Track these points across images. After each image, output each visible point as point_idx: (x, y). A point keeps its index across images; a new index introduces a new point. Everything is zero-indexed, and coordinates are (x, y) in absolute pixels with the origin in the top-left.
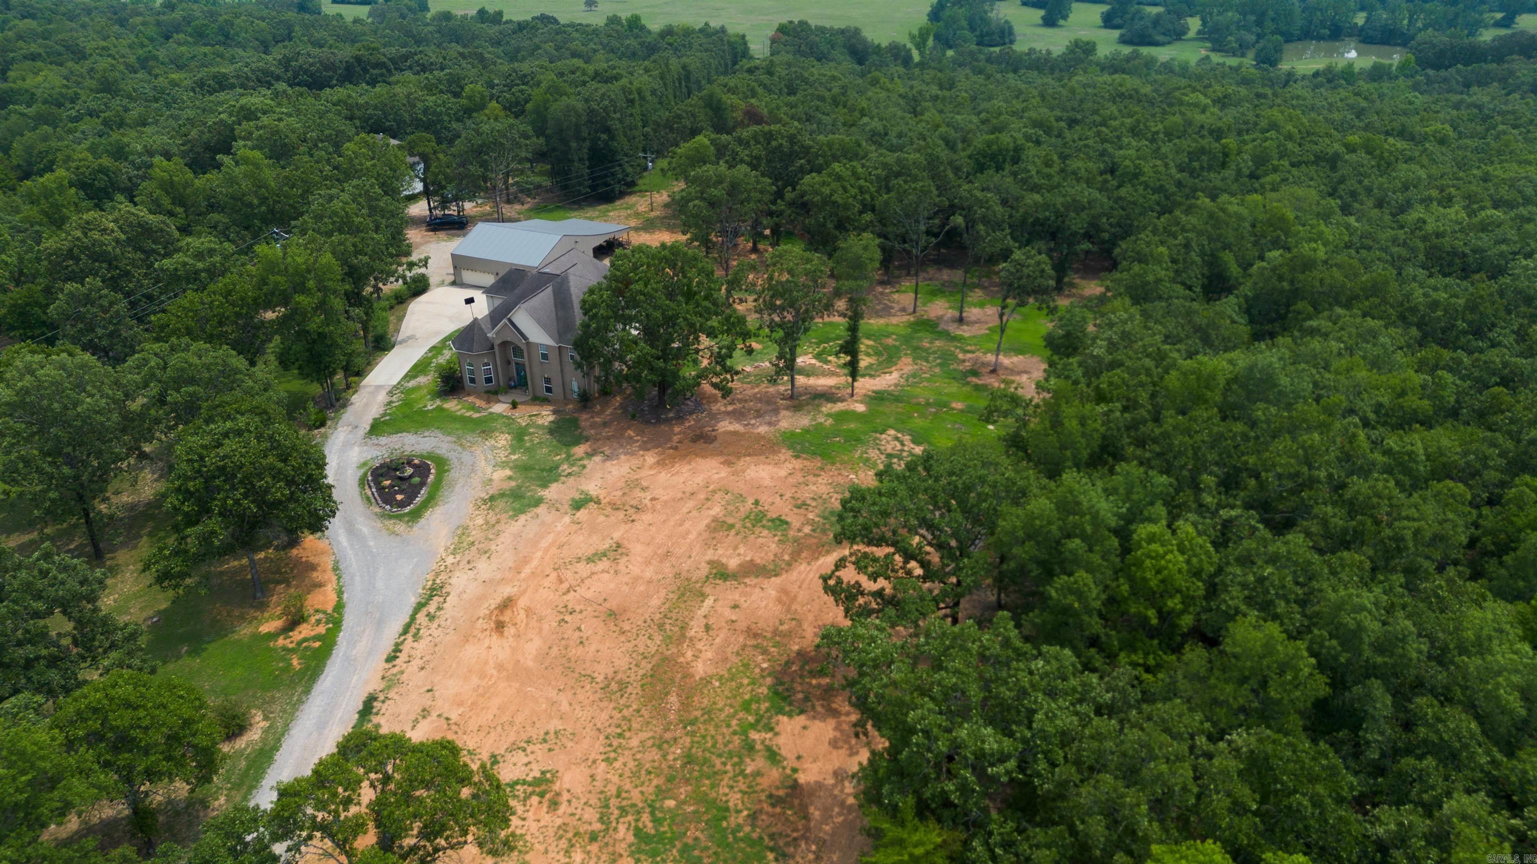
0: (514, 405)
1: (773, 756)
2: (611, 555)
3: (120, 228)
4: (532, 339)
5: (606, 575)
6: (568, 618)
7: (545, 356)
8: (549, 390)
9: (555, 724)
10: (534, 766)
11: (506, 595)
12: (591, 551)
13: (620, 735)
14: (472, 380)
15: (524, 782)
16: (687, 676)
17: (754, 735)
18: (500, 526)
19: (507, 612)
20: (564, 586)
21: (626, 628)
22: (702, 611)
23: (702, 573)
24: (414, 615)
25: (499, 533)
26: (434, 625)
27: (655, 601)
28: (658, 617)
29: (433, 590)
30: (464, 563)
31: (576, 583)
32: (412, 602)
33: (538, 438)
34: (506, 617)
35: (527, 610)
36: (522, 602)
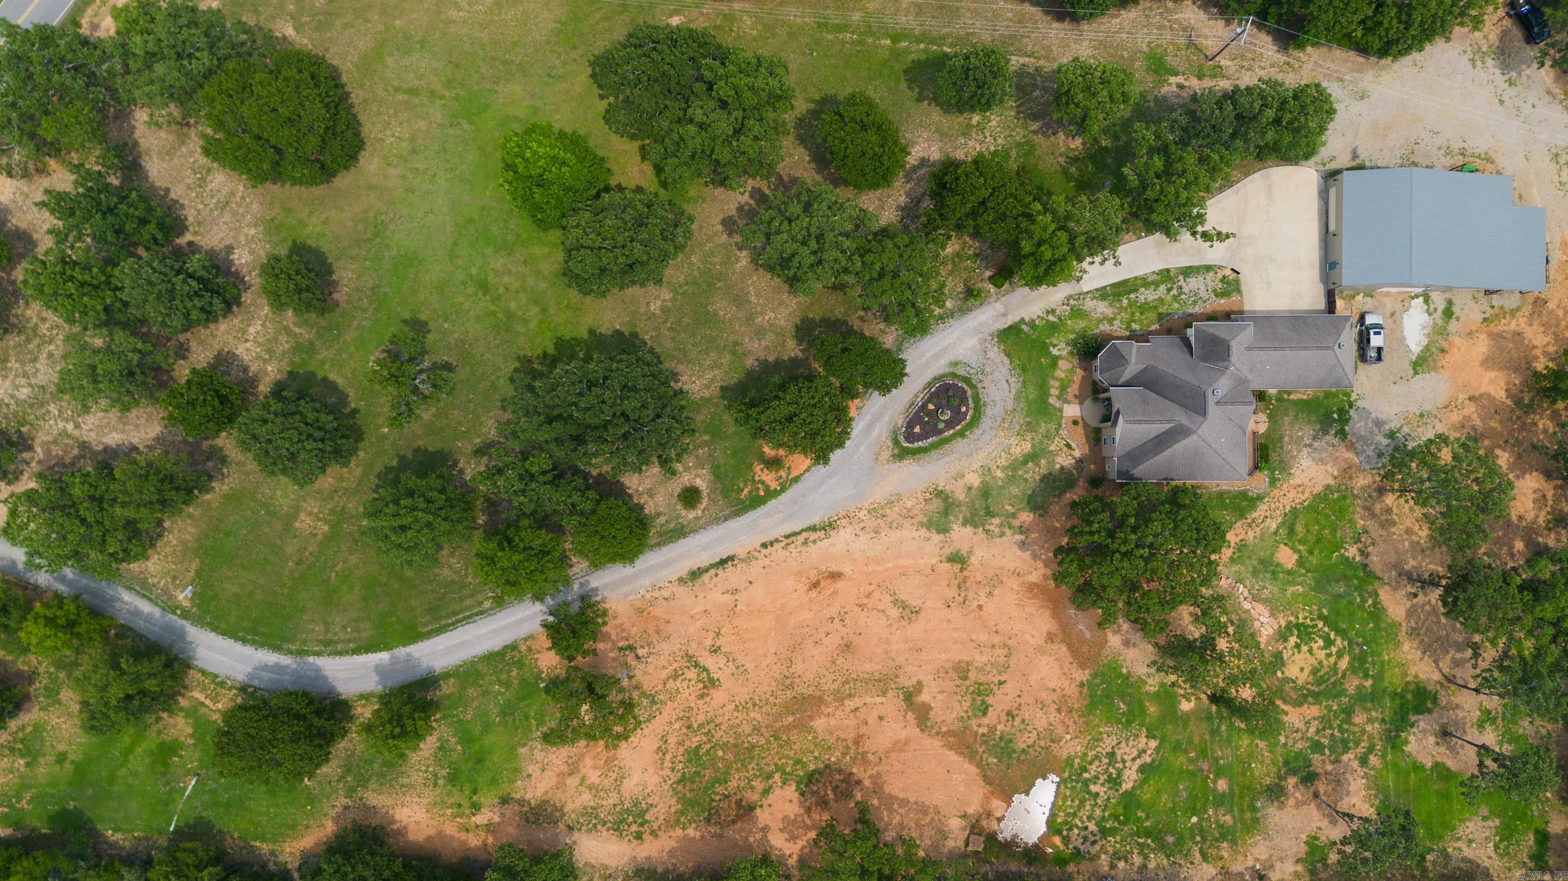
0: (1079, 421)
1: (766, 792)
2: (908, 611)
5: (885, 620)
6: (836, 621)
9: (750, 666)
10: (720, 672)
11: (843, 571)
12: (903, 597)
13: (755, 705)
15: (709, 674)
16: (811, 718)
17: (777, 777)
18: (907, 523)
19: (829, 581)
20: (865, 601)
21: (838, 662)
22: (868, 699)
23: (907, 682)
24: (804, 530)
25: (900, 527)
26: (799, 549)
27: (868, 667)
28: (855, 676)
29: (830, 525)
30: (862, 525)
31: (870, 606)
32: (816, 520)
33: (1033, 474)
34: (823, 584)
35: (835, 592)
36: (840, 585)
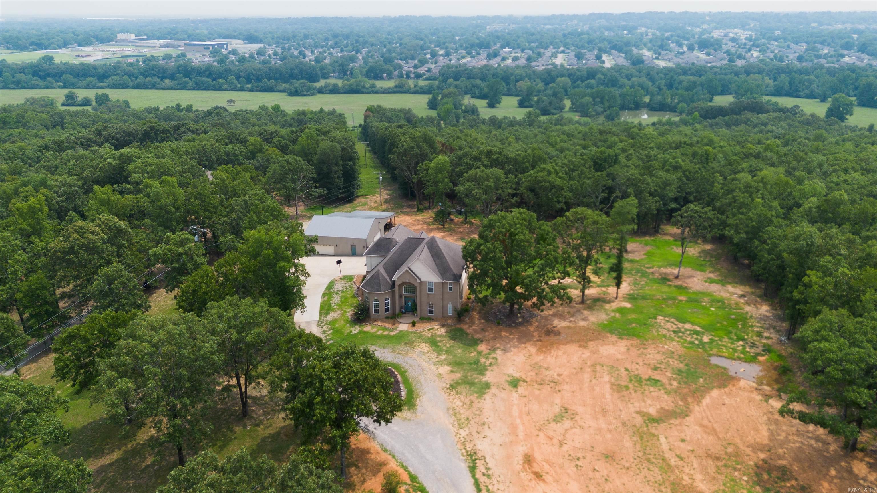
0: (414, 324)
2: (566, 415)
3: (102, 230)
4: (423, 279)
5: (576, 430)
6: (579, 463)
7: (431, 290)
8: (431, 312)
11: (522, 453)
12: (551, 415)
14: (377, 311)
18: (476, 405)
19: (534, 465)
20: (555, 441)
21: (627, 465)
22: (665, 446)
23: (639, 420)
24: (474, 476)
25: (480, 410)
26: (495, 482)
27: (628, 444)
28: (640, 454)
29: (471, 456)
30: (474, 433)
31: (561, 438)
32: (463, 466)
33: (447, 343)
34: (537, 469)
35: (547, 461)
36: (538, 456)
